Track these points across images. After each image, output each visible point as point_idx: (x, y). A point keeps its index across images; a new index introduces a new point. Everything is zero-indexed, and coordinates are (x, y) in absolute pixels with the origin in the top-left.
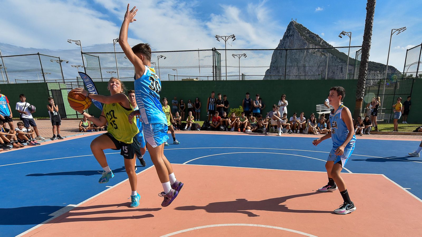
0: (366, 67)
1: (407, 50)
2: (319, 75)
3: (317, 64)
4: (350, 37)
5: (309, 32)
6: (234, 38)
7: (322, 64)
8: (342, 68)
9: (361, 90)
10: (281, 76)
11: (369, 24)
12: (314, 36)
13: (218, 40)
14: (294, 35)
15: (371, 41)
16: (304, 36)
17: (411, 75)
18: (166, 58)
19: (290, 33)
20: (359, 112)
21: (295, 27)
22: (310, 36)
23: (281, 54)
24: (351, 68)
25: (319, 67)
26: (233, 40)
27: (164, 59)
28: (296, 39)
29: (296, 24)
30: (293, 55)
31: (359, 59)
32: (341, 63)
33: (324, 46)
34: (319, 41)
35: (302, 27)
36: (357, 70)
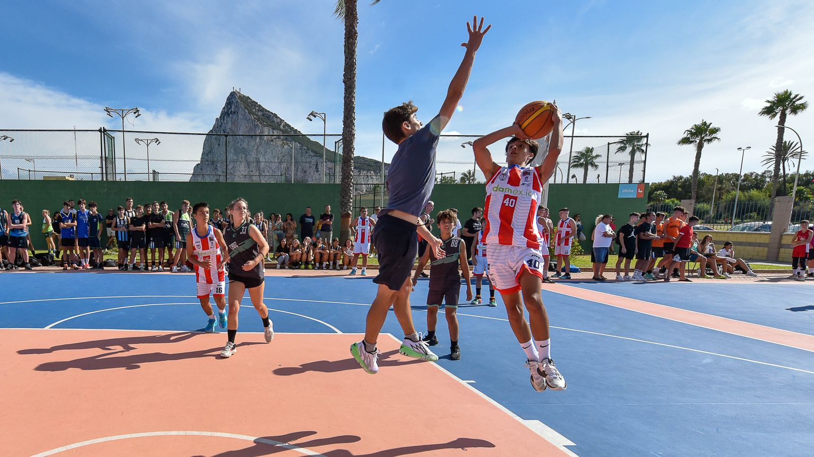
0: (350, 166)
2: (281, 175)
3: (278, 159)
4: (325, 121)
5: (262, 110)
6: (137, 114)
7: (286, 158)
8: (317, 164)
9: (347, 201)
10: (220, 175)
11: (349, 104)
12: (270, 115)
13: (110, 115)
14: (237, 113)
15: (355, 128)
16: (254, 114)
18: (13, 140)
19: (231, 108)
20: (348, 235)
21: (239, 101)
22: (263, 115)
23: (219, 139)
24: (330, 165)
25: (280, 163)
26: (136, 117)
27: (11, 141)
28: (242, 119)
29: (240, 96)
30: (238, 142)
31: (340, 151)
32: (316, 158)
33: (286, 130)
34: (278, 123)
35: (249, 100)
36: (338, 169)
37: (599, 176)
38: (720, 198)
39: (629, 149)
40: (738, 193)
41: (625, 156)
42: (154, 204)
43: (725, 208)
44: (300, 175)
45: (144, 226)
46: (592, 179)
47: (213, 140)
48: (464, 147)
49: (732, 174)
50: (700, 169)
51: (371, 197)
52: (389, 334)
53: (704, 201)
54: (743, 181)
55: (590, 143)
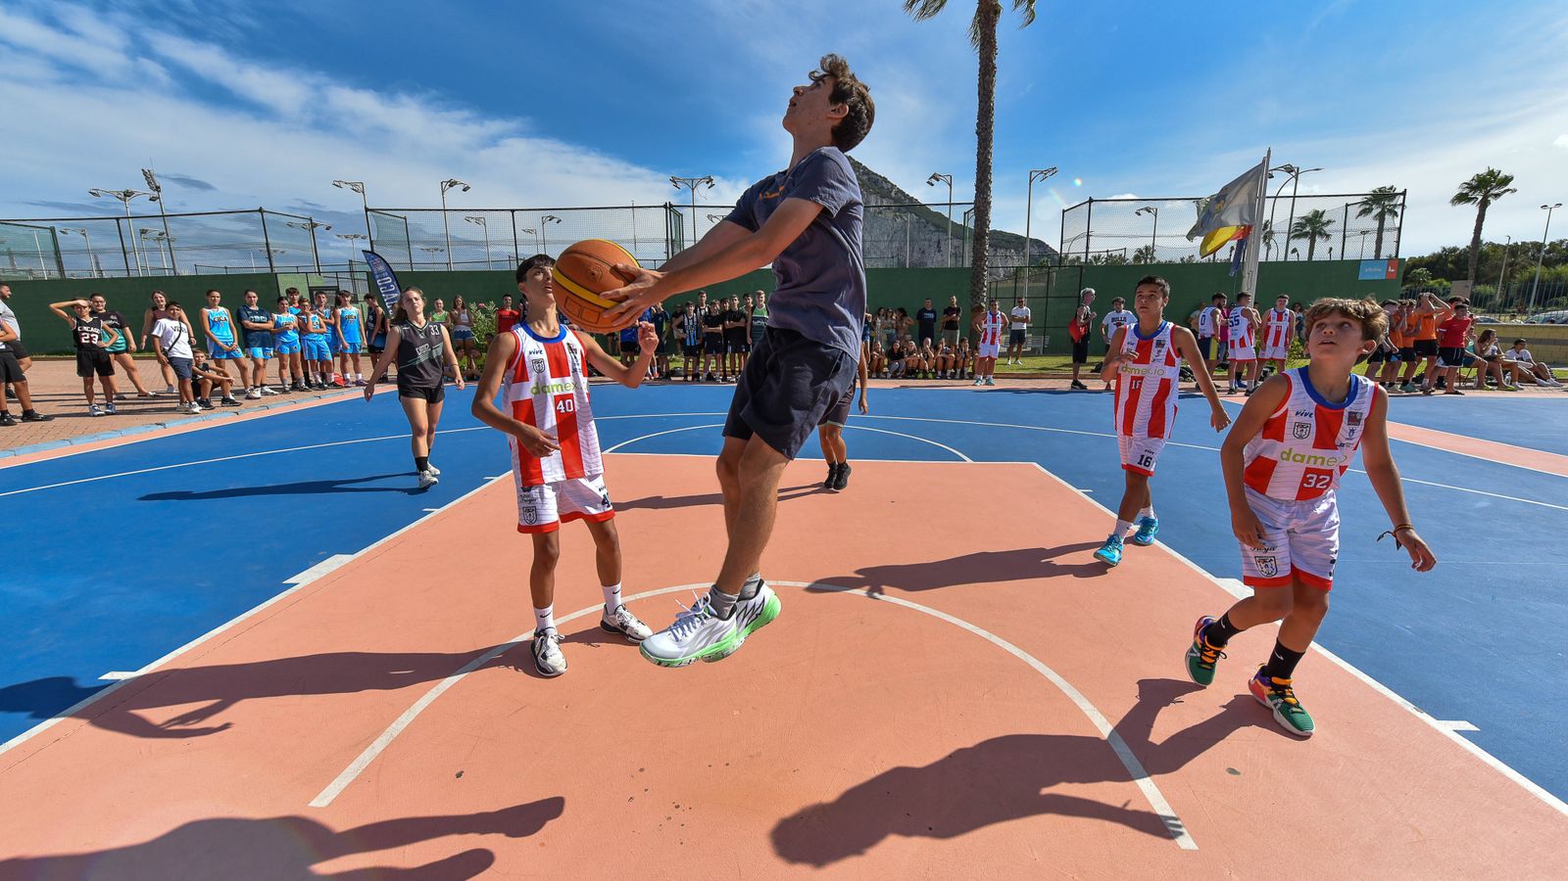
0: (984, 242)
1: (1064, 211)
3: (888, 236)
4: (950, 186)
6: (710, 184)
7: (898, 234)
8: (939, 242)
9: (980, 289)
11: (984, 163)
13: (676, 186)
15: (991, 194)
17: (1079, 258)
18: (561, 221)
22: (869, 179)
24: (957, 242)
25: (891, 241)
26: (709, 187)
27: (558, 223)
31: (971, 225)
32: (937, 233)
33: (899, 198)
34: (888, 188)
36: (968, 248)
37: (1331, 249)
38: (1512, 276)
39: (1376, 211)
40: (1539, 270)
41: (1370, 223)
42: (732, 299)
43: (1519, 291)
44: (917, 255)
45: (721, 328)
46: (1321, 252)
48: (1139, 215)
49: (1531, 243)
50: (1482, 237)
51: (1011, 284)
52: (1035, 464)
53: (1487, 283)
54: (1548, 252)
55: (1319, 205)
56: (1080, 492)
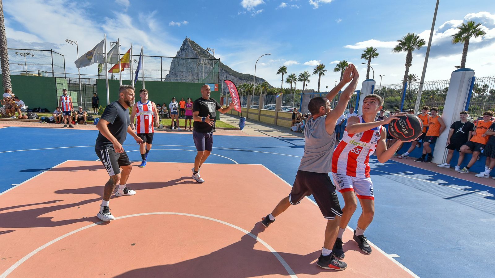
5: (200, 48)
12: (205, 52)
14: (188, 49)
16: (196, 50)
19: (185, 47)
22: (201, 51)
23: (179, 62)
28: (190, 52)
29: (190, 41)
32: (226, 74)
33: (212, 59)
34: (208, 55)
35: (194, 44)
47: (176, 63)
52: (262, 165)
56: (277, 176)
